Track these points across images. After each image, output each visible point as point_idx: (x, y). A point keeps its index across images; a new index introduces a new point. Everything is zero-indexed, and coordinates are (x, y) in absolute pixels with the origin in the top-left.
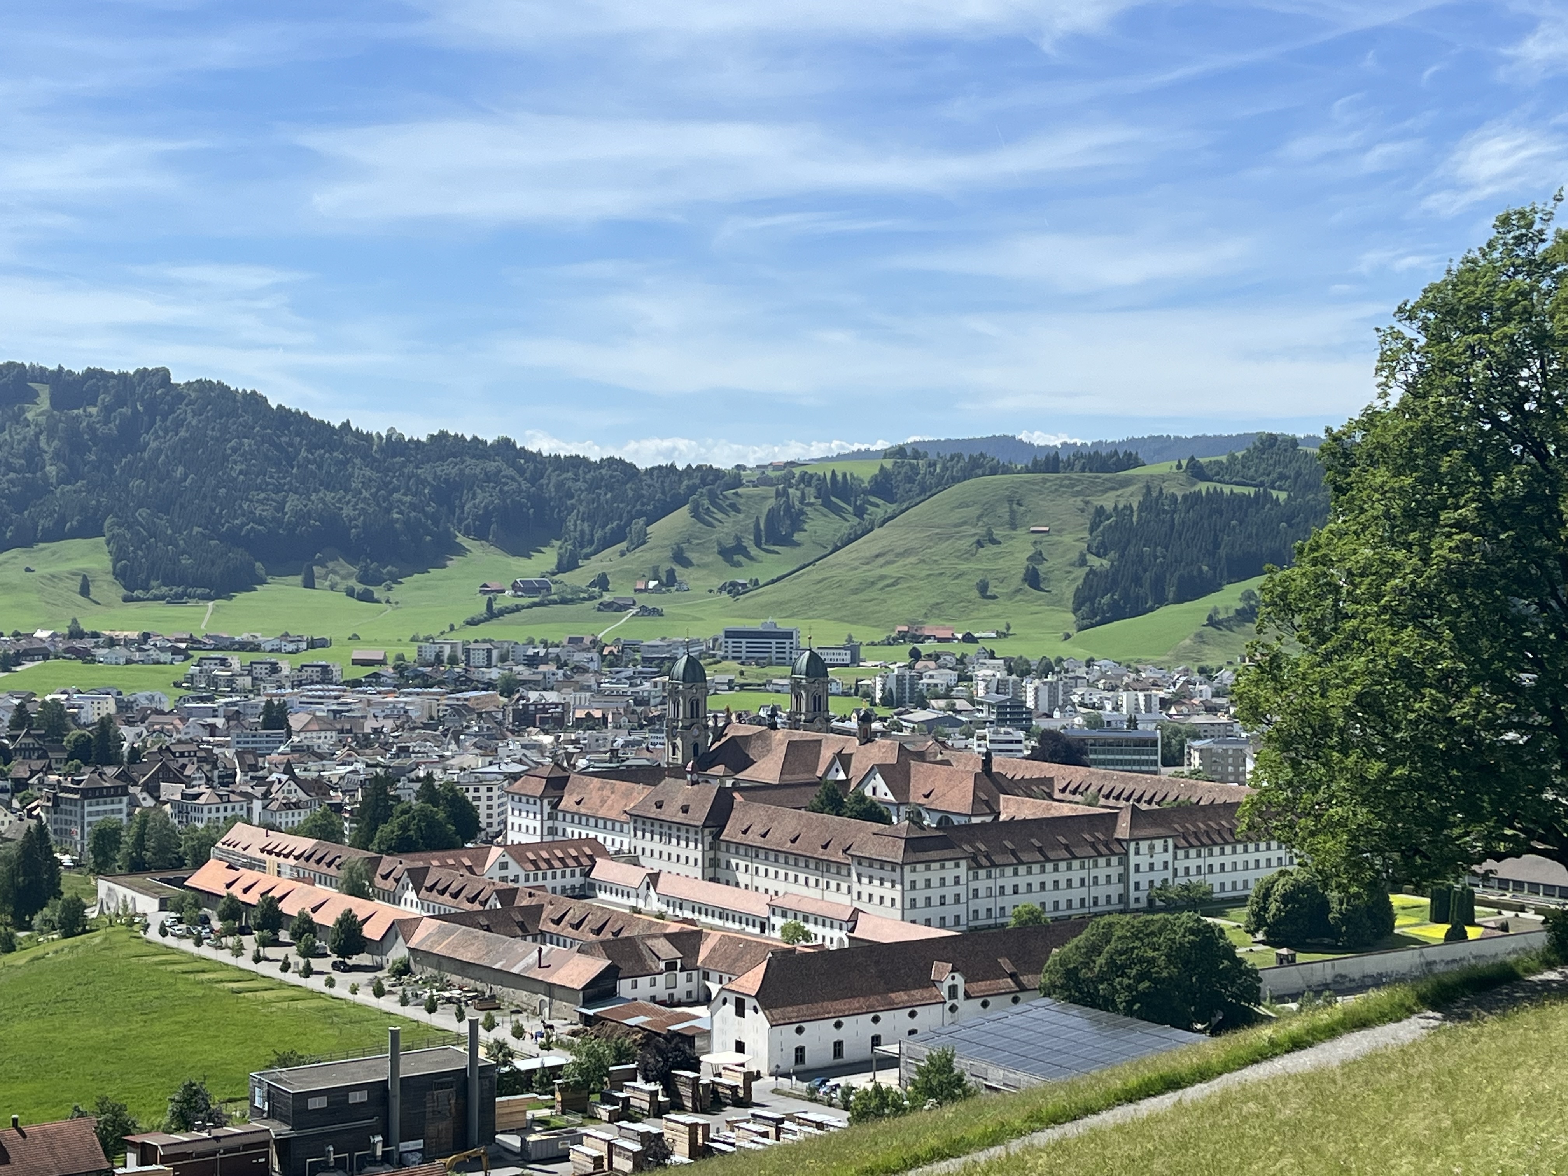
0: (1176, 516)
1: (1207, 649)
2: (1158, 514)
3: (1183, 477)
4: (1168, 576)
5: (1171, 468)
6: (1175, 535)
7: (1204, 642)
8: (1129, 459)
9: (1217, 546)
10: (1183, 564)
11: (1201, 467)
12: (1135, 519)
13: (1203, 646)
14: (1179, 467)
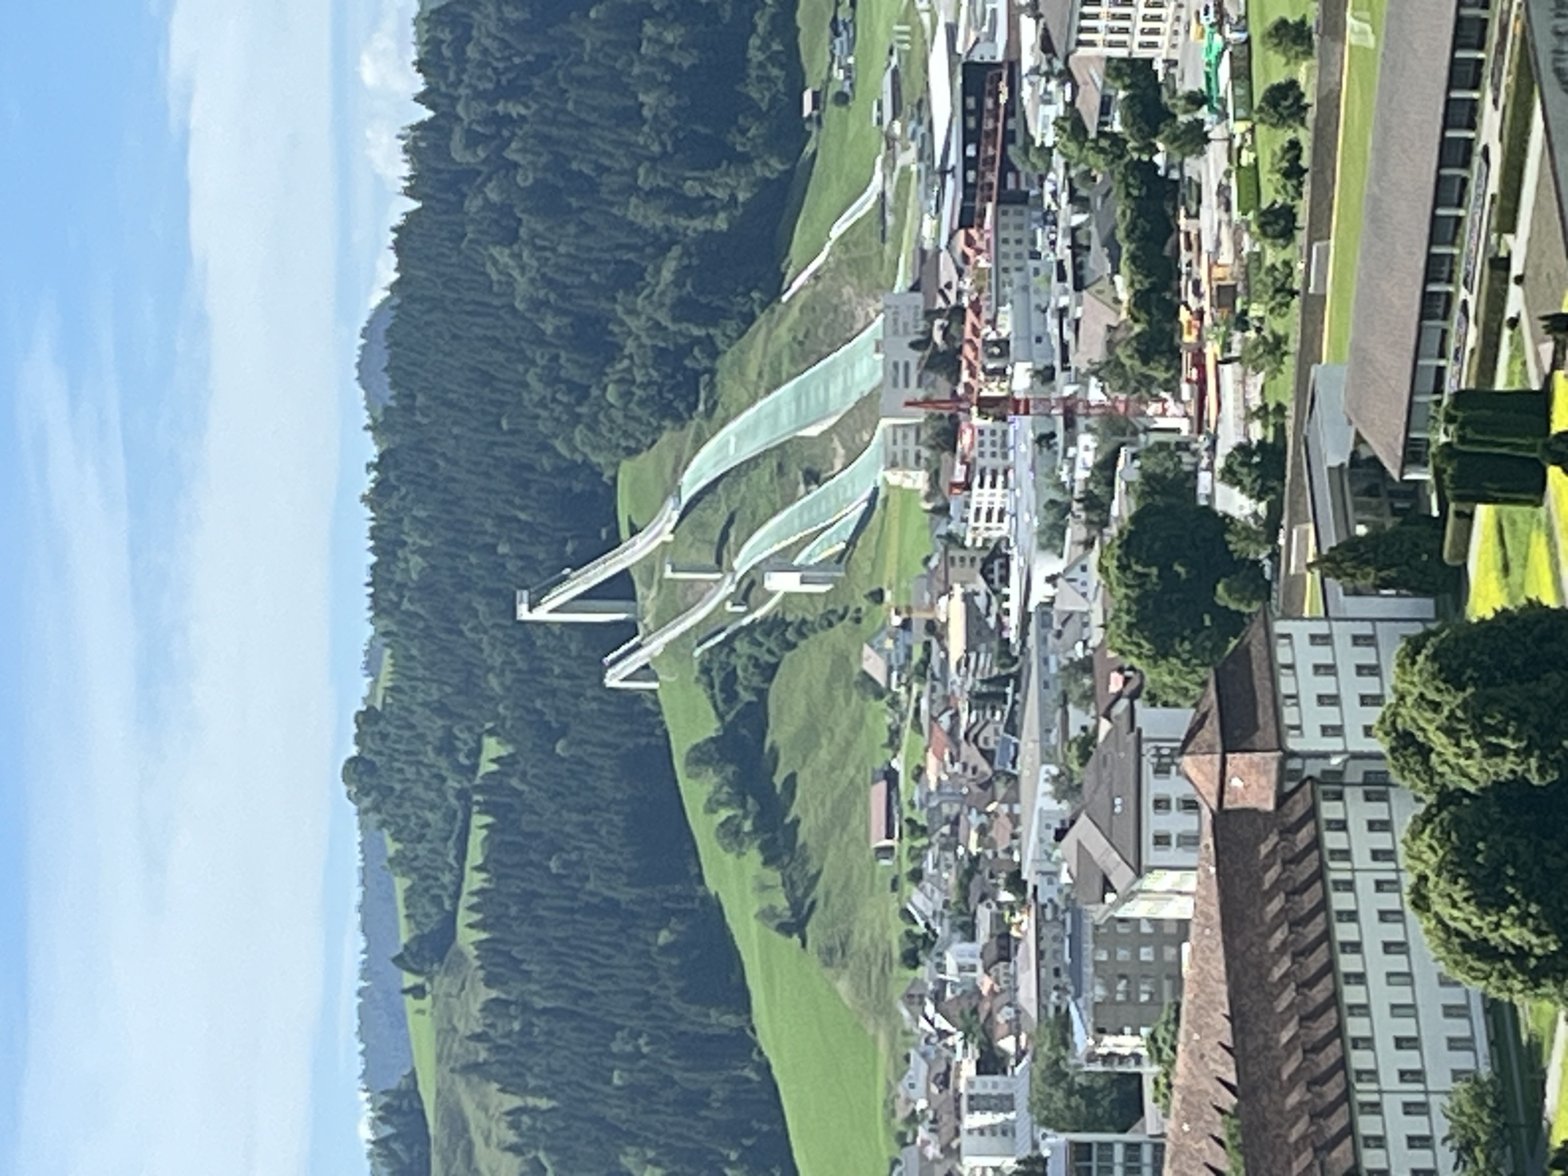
0: (540, 1003)
1: (861, 940)
2: (531, 1047)
3: (443, 983)
4: (683, 1027)
5: (421, 1012)
6: (583, 1007)
7: (843, 945)
8: (398, 1111)
9: (612, 907)
10: (652, 989)
11: (419, 939)
12: (544, 1104)
13: (853, 947)
14: (418, 992)
